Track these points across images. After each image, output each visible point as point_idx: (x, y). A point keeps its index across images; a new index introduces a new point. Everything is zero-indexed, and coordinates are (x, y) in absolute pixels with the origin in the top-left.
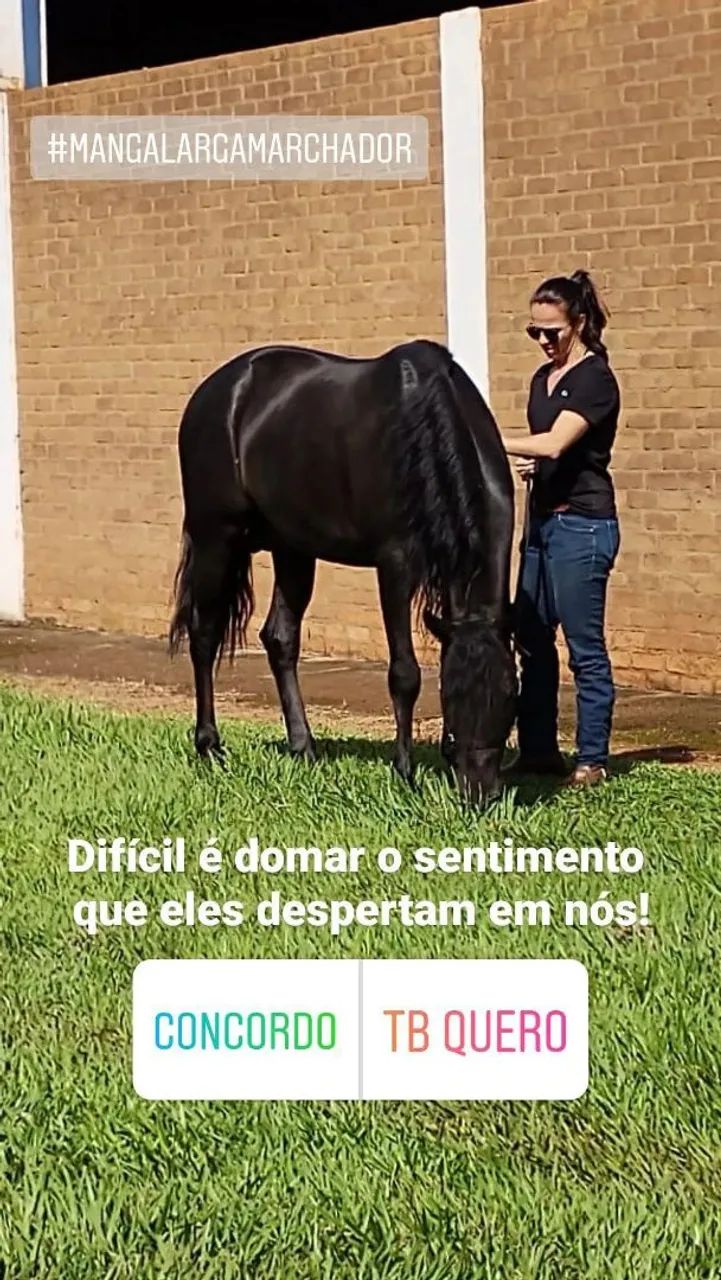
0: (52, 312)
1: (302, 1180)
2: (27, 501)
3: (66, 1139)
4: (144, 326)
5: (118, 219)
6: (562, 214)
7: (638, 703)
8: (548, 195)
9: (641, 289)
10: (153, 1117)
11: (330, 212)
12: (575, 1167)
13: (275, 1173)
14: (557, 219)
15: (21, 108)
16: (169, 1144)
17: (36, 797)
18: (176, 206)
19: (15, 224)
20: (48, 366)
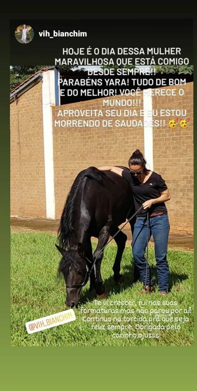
0: (61, 154)
1: (106, 342)
2: (56, 194)
3: (56, 333)
4: (81, 157)
5: (75, 134)
6: (169, 133)
7: (185, 238)
8: (166, 129)
9: (186, 149)
10: (75, 328)
11: (120, 132)
12: (164, 340)
13: (100, 341)
14: (168, 134)
15: (54, 110)
16: (78, 334)
17: (55, 258)
18: (87, 131)
19: (53, 135)
20: (60, 165)
